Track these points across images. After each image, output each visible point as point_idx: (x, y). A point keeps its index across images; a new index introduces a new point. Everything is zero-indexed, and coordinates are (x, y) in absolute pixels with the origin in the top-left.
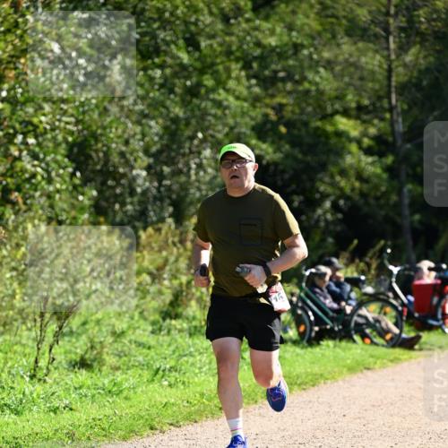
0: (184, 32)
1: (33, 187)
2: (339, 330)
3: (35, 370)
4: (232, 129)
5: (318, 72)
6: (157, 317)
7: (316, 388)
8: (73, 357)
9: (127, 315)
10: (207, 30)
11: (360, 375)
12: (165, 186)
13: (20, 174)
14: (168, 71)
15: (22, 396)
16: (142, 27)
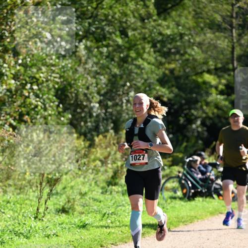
0: (119, 27)
1: (36, 113)
2: (205, 192)
3: (37, 214)
4: (146, 80)
5: (193, 49)
6: (105, 185)
7: (192, 224)
8: (58, 207)
9: (88, 184)
10: (132, 26)
11: (217, 217)
12: (109, 112)
13: (29, 105)
14: (110, 49)
15: (30, 228)
16: (96, 24)
